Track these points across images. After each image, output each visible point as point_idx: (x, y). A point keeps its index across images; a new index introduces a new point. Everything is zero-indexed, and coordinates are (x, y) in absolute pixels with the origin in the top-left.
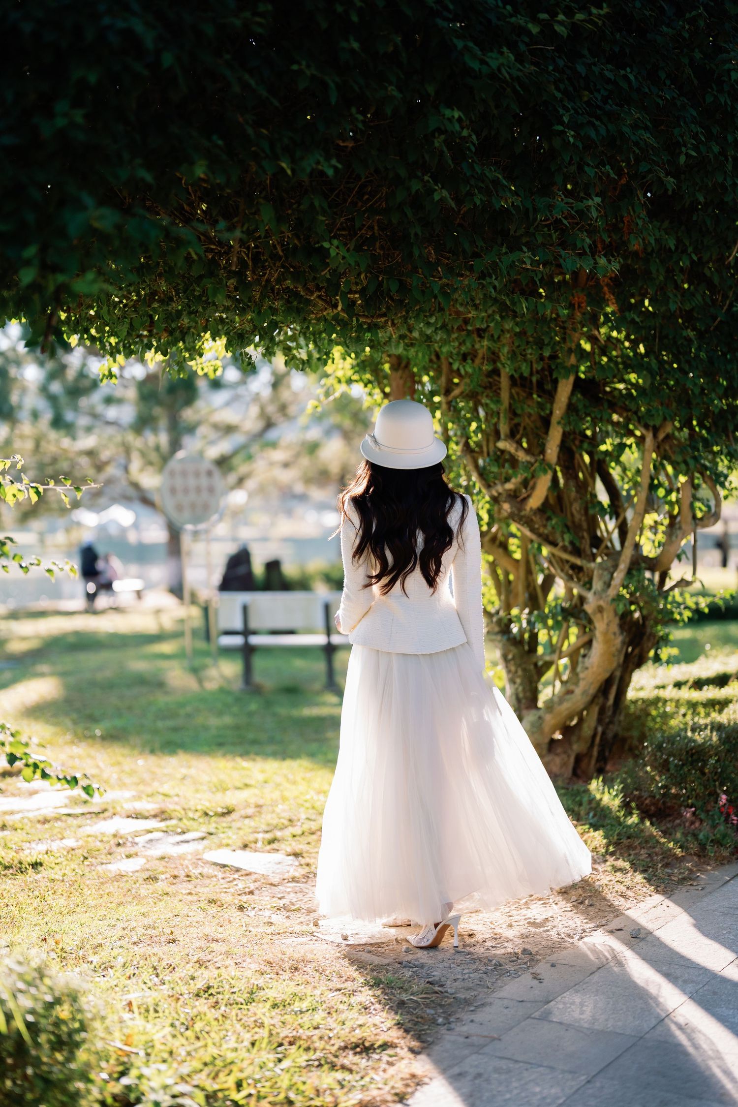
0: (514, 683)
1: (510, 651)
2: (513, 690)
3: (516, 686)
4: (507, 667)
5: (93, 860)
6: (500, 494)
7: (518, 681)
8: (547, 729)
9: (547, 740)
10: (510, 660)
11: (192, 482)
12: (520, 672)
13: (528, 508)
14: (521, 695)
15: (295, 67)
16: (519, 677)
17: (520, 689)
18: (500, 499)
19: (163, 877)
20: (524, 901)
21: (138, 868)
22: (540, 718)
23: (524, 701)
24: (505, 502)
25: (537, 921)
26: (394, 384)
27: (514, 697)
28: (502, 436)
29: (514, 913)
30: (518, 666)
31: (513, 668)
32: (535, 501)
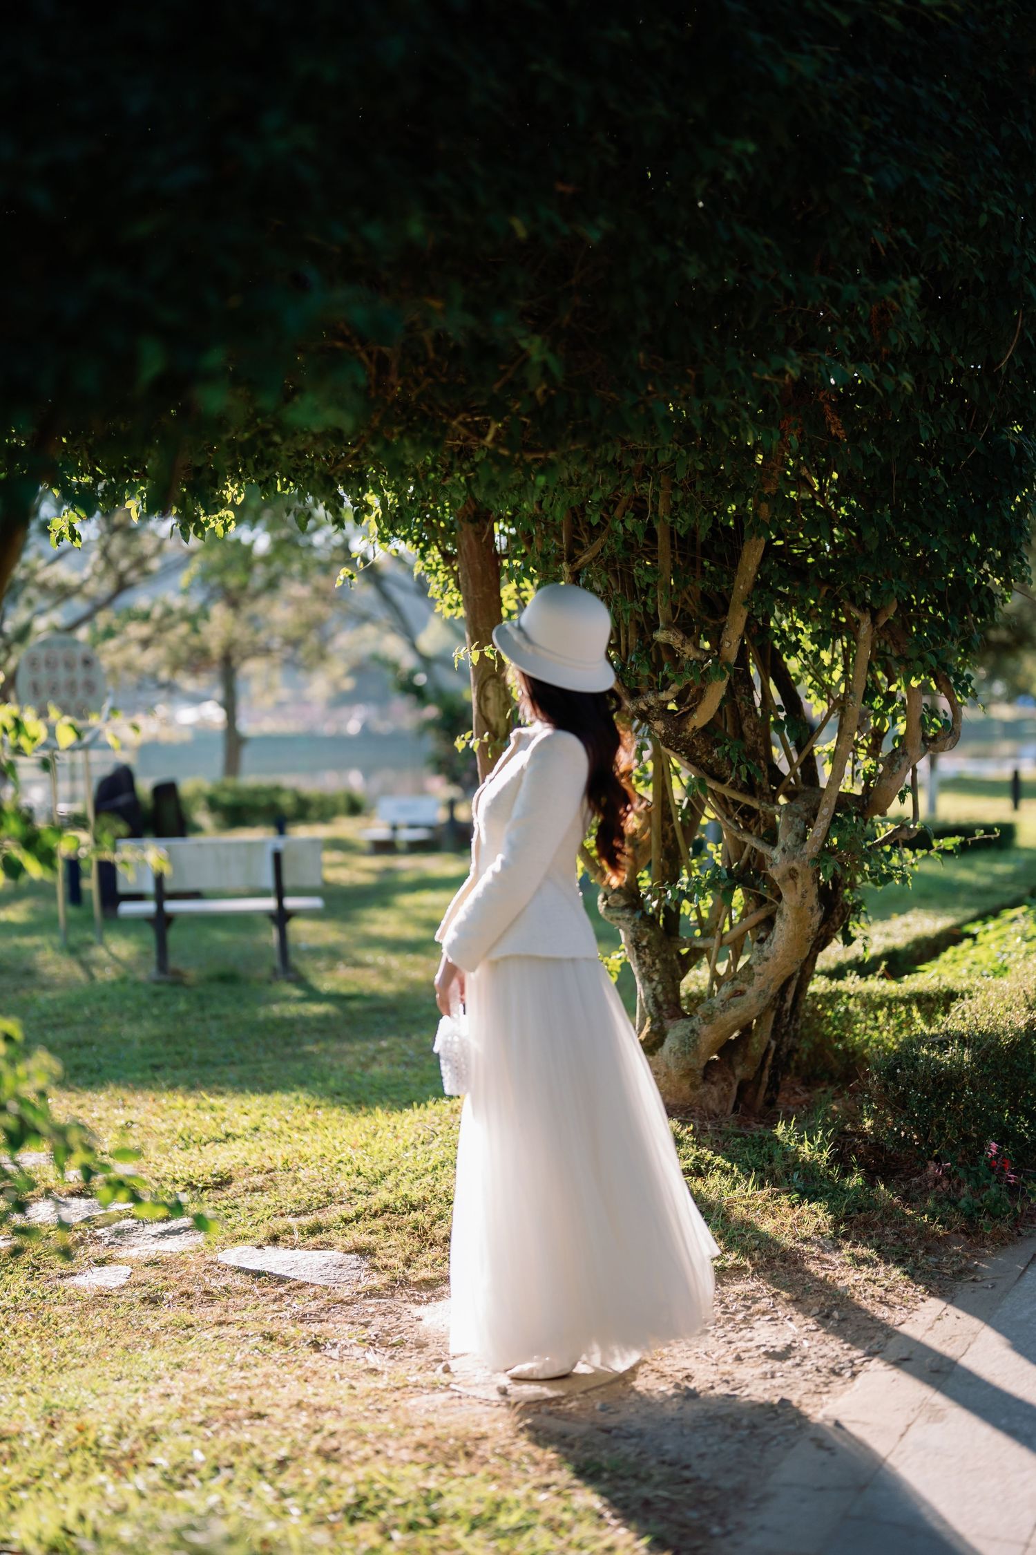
0: (651, 980)
1: (644, 934)
2: (649, 991)
3: (654, 984)
4: (639, 957)
5: (48, 1271)
6: (651, 708)
7: (656, 977)
8: (703, 1048)
9: (703, 1064)
10: (644, 947)
11: (62, 675)
12: (658, 966)
13: (690, 728)
14: (661, 998)
15: (535, 67)
16: (657, 971)
17: (660, 988)
18: (650, 715)
19: (169, 1295)
20: (740, 1316)
21: (123, 1281)
22: (693, 1031)
23: (665, 1007)
24: (656, 719)
25: (778, 1349)
26: (465, 543)
27: (650, 1001)
28: (661, 624)
29: (732, 1336)
30: (655, 956)
31: (648, 960)
32: (700, 719)
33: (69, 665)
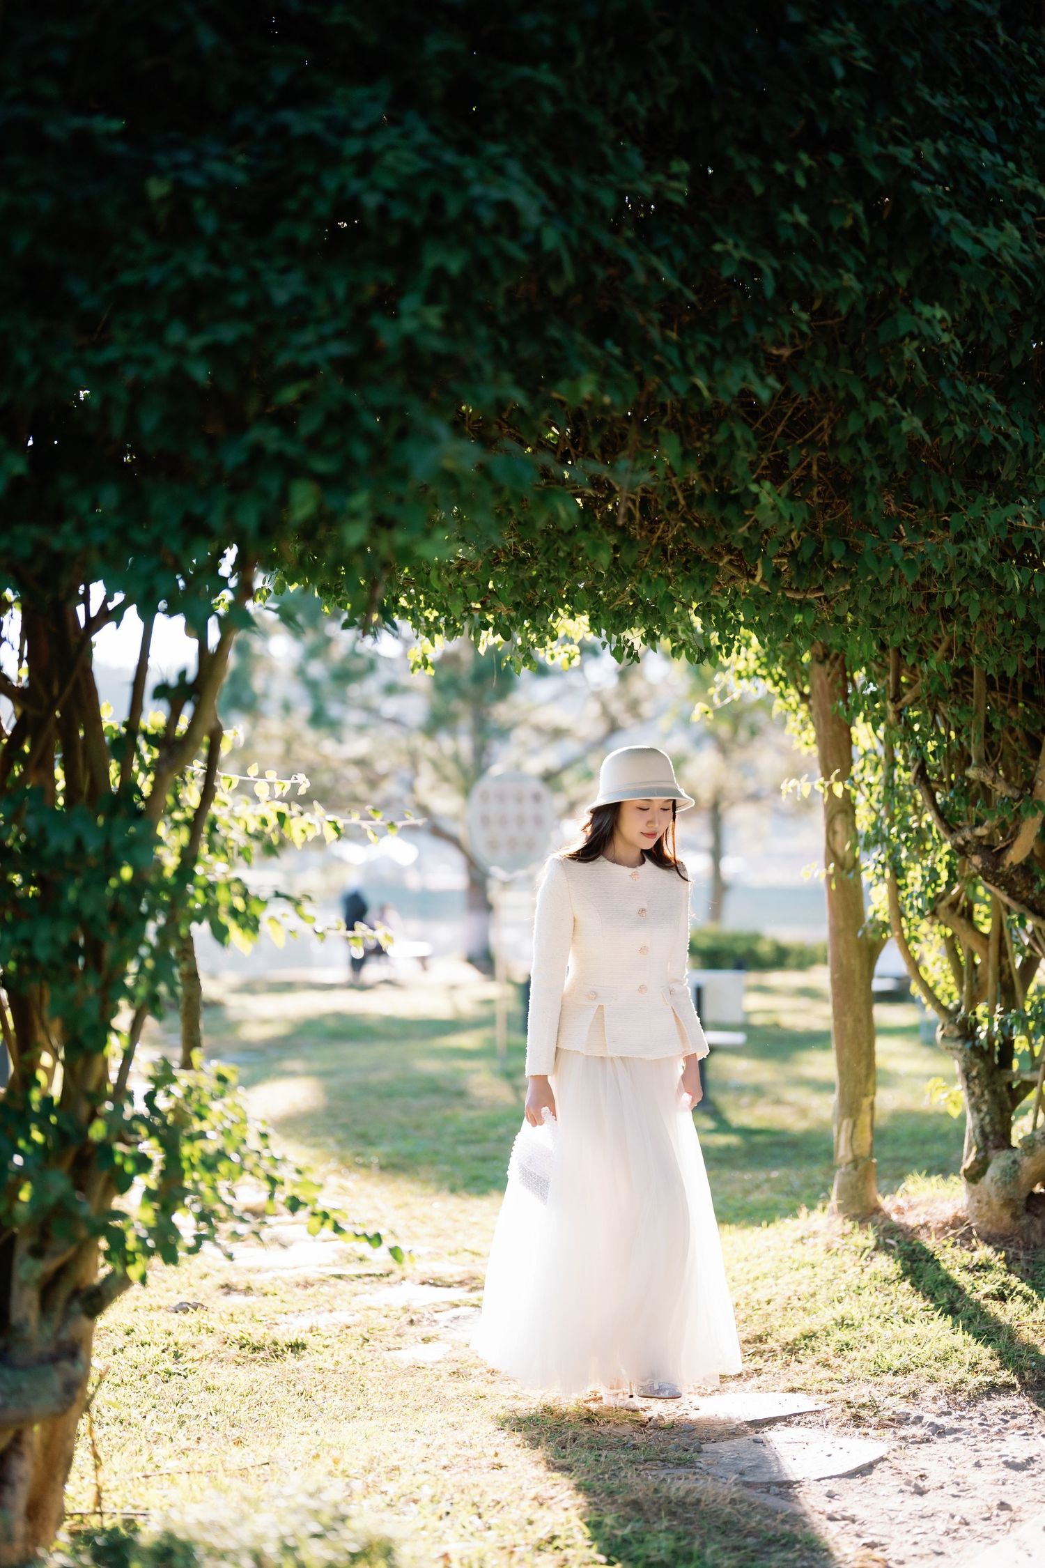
0: (979, 1111)
1: (973, 1065)
2: (977, 1122)
3: (982, 1115)
4: (968, 1087)
5: (377, 1343)
6: (967, 842)
7: (984, 1108)
8: (1024, 1179)
9: (1024, 1195)
10: (974, 1078)
11: (512, 809)
12: (987, 1097)
13: (1007, 863)
14: (988, 1129)
15: (718, 247)
16: (986, 1102)
17: (987, 1119)
18: (967, 849)
19: (477, 1372)
20: (996, 1429)
21: (440, 1358)
22: (1014, 1162)
23: (991, 1137)
24: (975, 853)
25: (1018, 1461)
26: (817, 683)
27: (977, 1131)
28: (974, 761)
29: (982, 1445)
30: (984, 1087)
31: (977, 1090)
32: (1016, 855)
33: (519, 799)
